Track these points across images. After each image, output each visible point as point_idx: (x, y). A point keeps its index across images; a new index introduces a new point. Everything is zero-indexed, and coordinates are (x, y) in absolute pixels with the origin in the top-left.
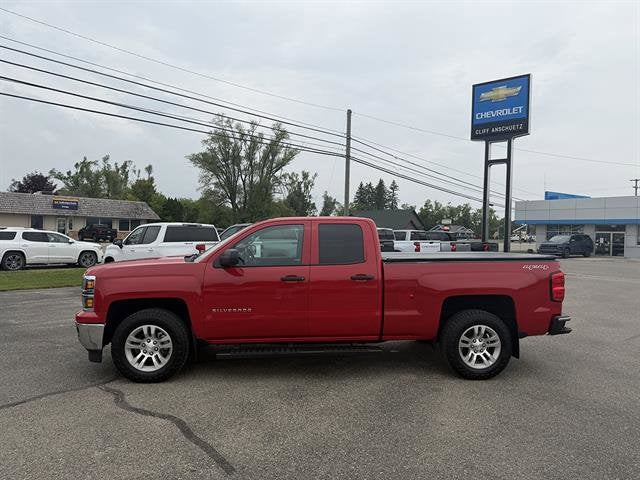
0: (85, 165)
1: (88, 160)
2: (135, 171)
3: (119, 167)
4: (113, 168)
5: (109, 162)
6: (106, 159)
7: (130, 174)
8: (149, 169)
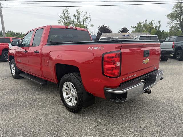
0: (140, 23)
1: (140, 22)
2: (155, 23)
3: (150, 22)
4: (148, 23)
5: (147, 22)
6: (146, 21)
7: (153, 24)
8: (159, 22)
